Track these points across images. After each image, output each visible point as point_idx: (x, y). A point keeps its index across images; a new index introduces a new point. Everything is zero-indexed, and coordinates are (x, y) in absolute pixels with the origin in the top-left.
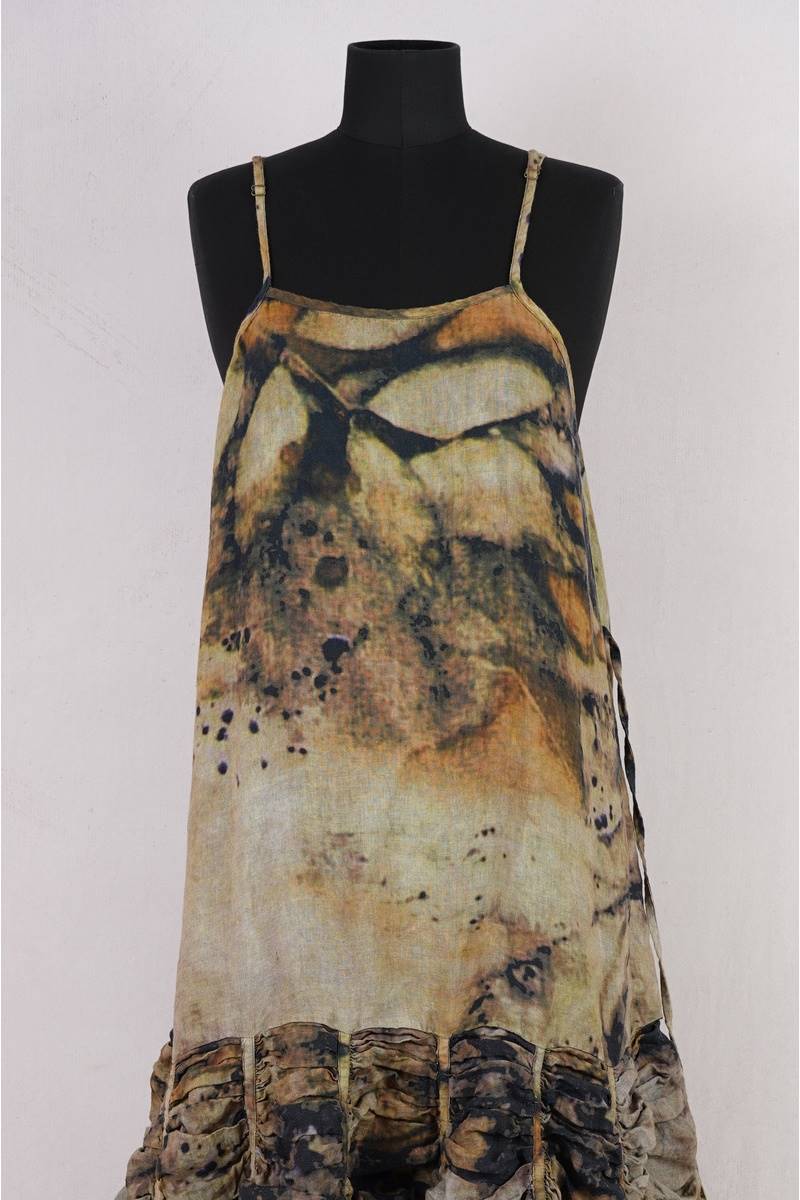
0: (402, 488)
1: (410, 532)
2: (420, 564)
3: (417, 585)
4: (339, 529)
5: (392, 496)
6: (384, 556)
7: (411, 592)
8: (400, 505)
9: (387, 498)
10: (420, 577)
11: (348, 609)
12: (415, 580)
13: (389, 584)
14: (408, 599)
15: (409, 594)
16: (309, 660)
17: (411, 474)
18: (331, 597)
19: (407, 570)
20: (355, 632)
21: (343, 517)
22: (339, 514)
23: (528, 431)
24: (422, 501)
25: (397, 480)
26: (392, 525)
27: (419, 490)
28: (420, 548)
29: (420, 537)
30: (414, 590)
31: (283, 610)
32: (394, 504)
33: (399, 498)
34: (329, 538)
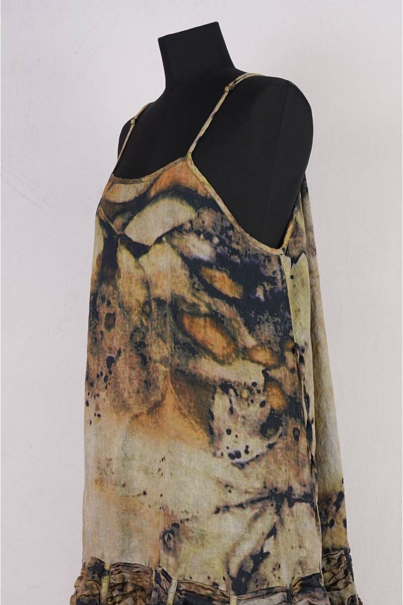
0: (135, 274)
1: (138, 298)
2: (141, 314)
3: (139, 326)
4: (114, 298)
5: (131, 279)
6: (126, 311)
7: (136, 329)
8: (134, 283)
9: (128, 280)
10: (141, 321)
11: (115, 340)
12: (139, 323)
13: (127, 326)
14: (134, 333)
15: (135, 331)
16: (102, 369)
17: (139, 266)
18: (109, 334)
19: (135, 318)
20: (116, 352)
21: (115, 292)
22: (113, 290)
23: (176, 237)
24: (143, 280)
25: (133, 271)
26: (130, 294)
27: (143, 274)
28: (141, 306)
29: (142, 300)
30: (138, 328)
31: (96, 342)
32: (131, 283)
33: (134, 280)
34: (109, 303)
